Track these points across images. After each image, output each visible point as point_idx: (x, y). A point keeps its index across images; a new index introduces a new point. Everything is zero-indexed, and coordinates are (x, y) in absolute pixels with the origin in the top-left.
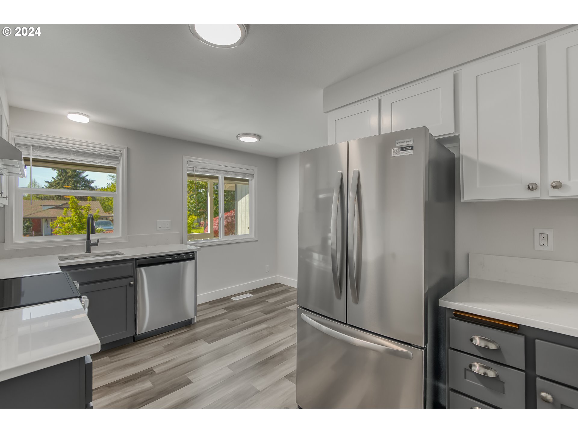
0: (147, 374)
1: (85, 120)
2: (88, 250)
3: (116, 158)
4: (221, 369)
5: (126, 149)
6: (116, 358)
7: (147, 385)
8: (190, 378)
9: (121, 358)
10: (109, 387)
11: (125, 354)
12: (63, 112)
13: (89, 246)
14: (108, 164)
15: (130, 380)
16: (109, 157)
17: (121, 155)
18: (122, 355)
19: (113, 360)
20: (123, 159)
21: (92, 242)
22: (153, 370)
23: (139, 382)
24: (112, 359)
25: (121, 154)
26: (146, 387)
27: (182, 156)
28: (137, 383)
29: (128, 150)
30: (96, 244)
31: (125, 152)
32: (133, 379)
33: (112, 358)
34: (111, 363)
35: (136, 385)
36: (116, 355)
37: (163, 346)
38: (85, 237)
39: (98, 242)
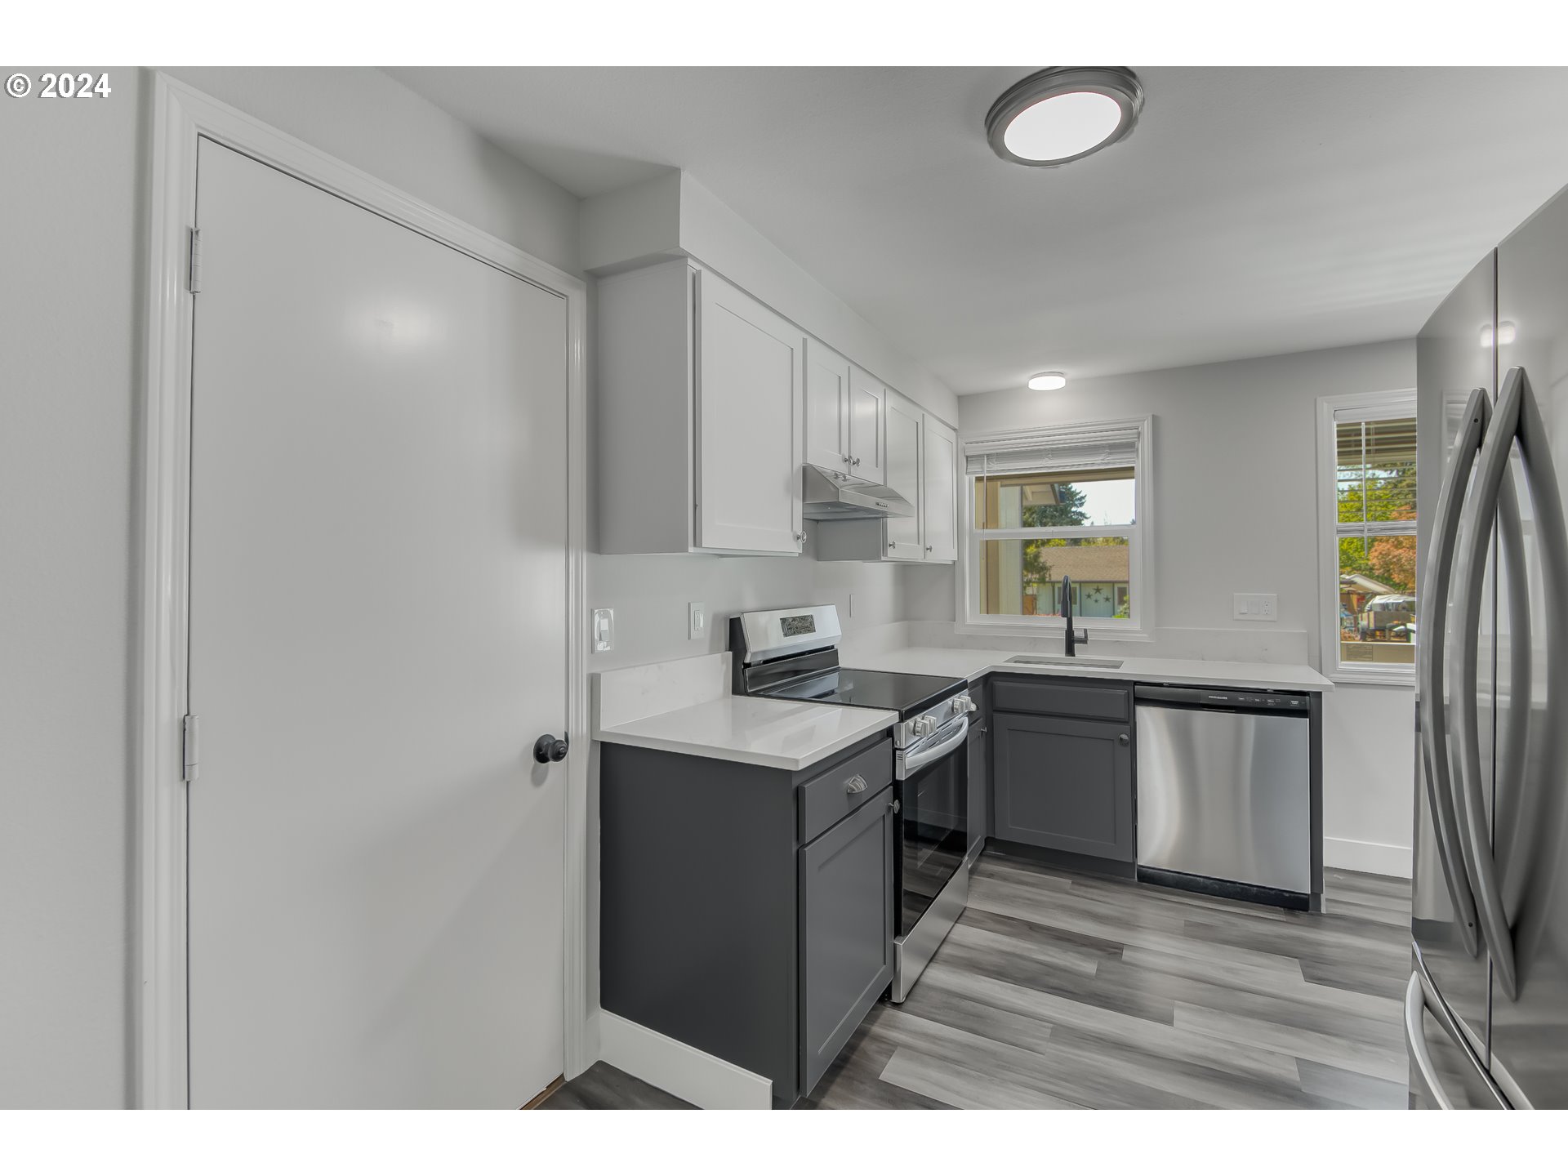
0: (1104, 950)
1: (1058, 383)
2: (1070, 651)
3: (1130, 447)
4: (1272, 1053)
5: (1150, 418)
6: (1082, 891)
7: (1089, 967)
8: (1177, 1013)
9: (1089, 896)
10: (1030, 928)
11: (1103, 893)
12: (1019, 379)
13: (1070, 643)
14: (1114, 463)
15: (1068, 940)
16: (1114, 448)
17: (1139, 438)
18: (1095, 891)
19: (1074, 892)
20: (1143, 447)
21: (1076, 634)
22: (1122, 949)
23: (1079, 953)
24: (1074, 889)
25: (1139, 433)
26: (1082, 969)
27: (1316, 400)
28: (1074, 952)
29: (1155, 420)
30: (1084, 641)
31: (1146, 428)
32: (1075, 942)
33: (1076, 887)
34: (1068, 893)
35: (1071, 954)
36: (1086, 886)
37: (1185, 921)
38: (1063, 623)
39: (1086, 637)
